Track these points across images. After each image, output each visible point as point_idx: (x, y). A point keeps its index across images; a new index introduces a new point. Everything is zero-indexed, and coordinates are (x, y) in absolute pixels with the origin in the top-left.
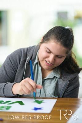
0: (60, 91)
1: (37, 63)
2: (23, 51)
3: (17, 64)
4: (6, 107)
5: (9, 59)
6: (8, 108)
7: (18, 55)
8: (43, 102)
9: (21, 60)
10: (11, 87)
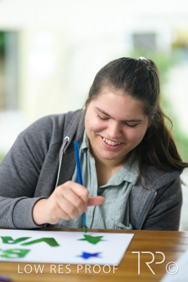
0: (137, 213)
1: (85, 150)
2: (54, 122)
3: (41, 153)
4: (18, 252)
5: (23, 140)
6: (23, 253)
7: (43, 131)
8: (102, 239)
9: (52, 143)
10: (31, 208)
